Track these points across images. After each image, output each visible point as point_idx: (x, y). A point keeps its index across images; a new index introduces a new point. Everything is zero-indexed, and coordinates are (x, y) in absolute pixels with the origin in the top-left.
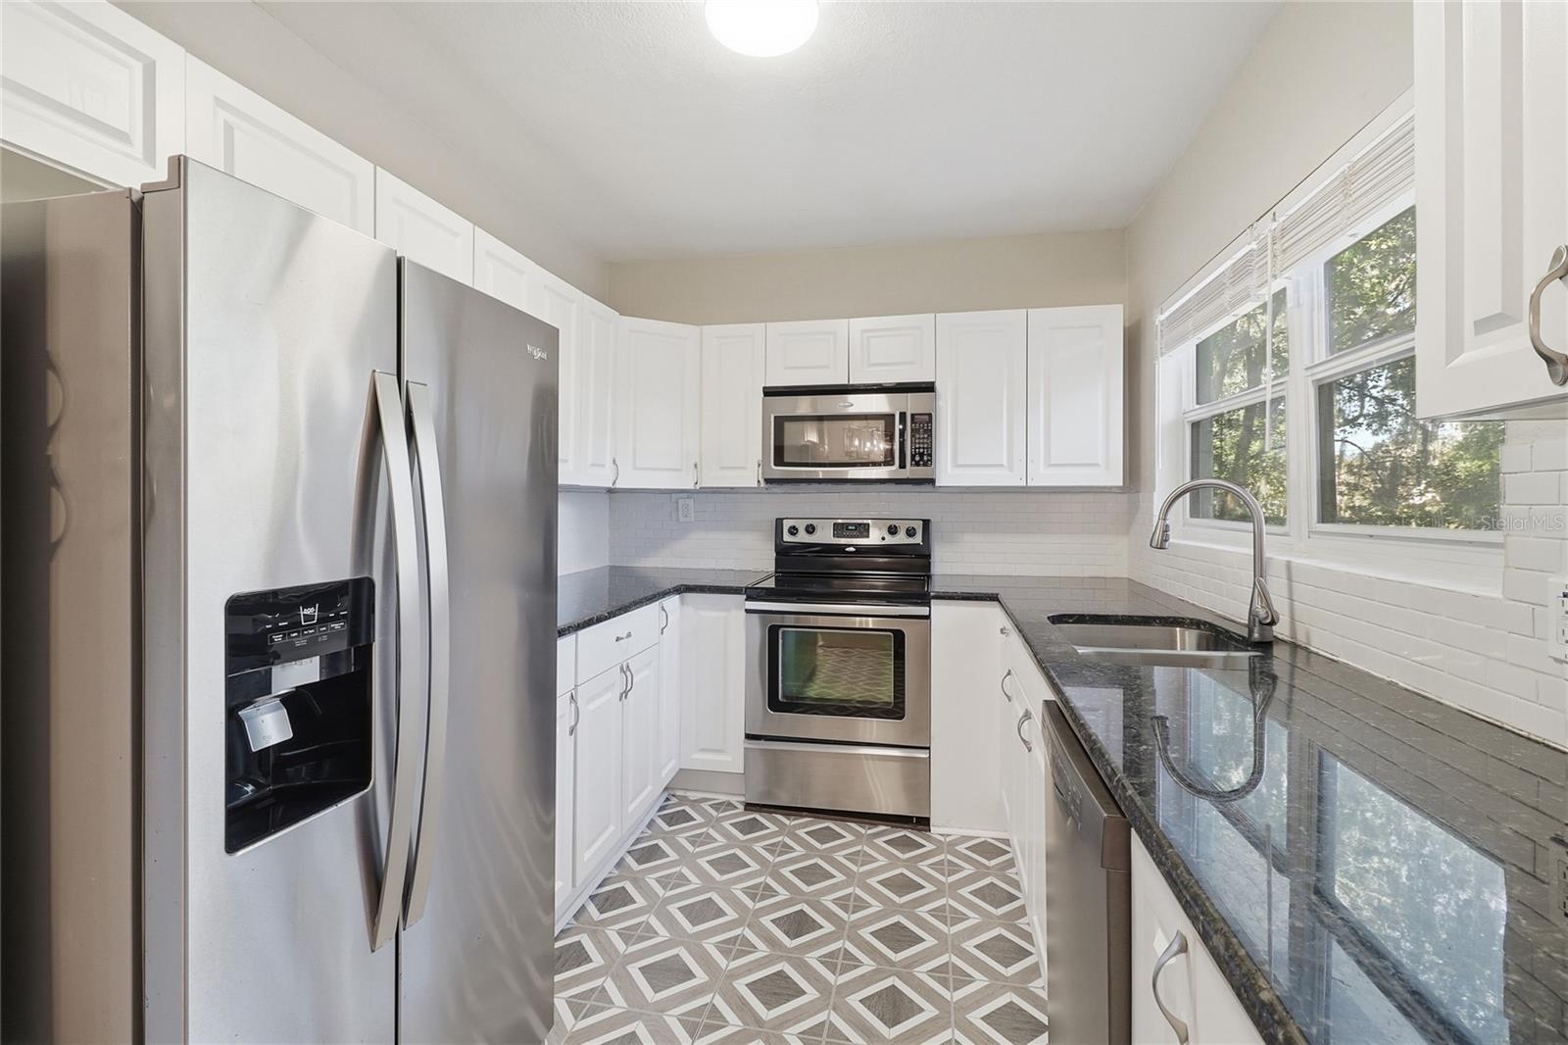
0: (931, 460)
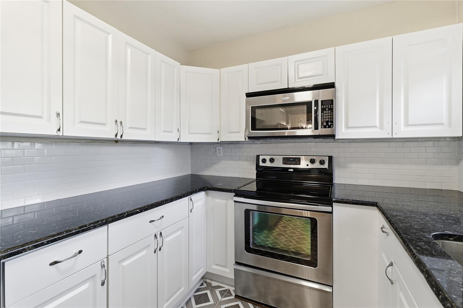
0: (333, 125)
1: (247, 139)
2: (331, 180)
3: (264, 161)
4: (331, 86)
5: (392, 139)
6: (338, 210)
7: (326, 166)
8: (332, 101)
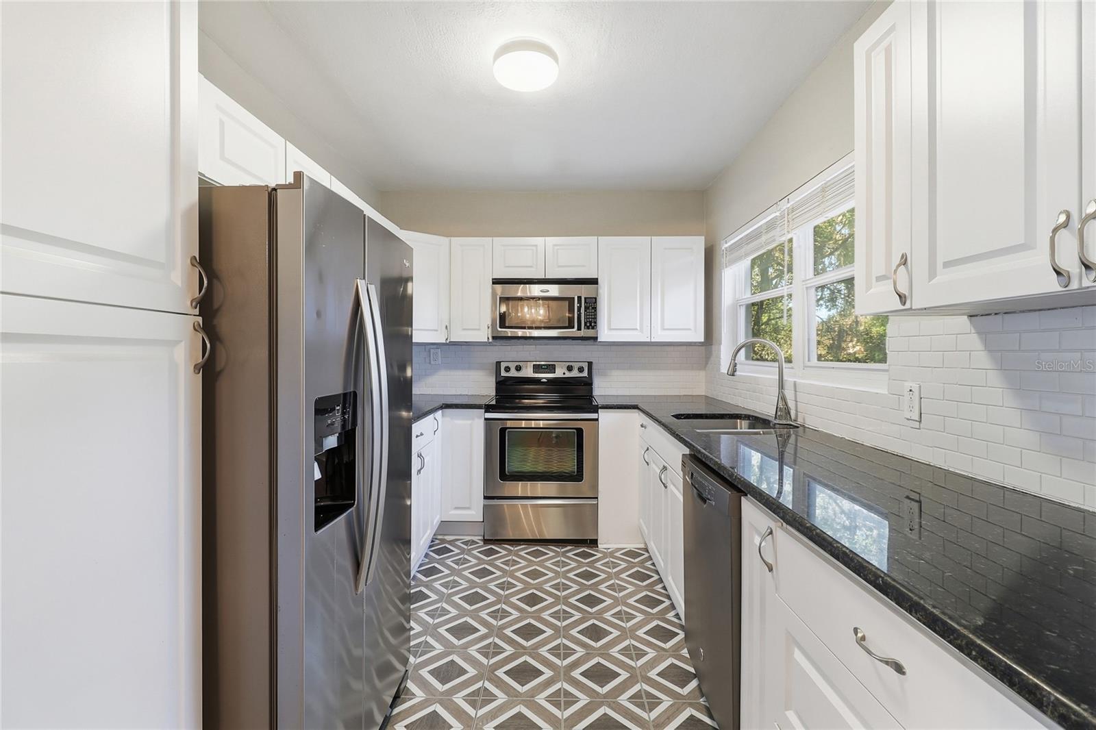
0: (596, 326)
1: (491, 340)
2: (591, 390)
3: (507, 369)
4: (594, 282)
5: (651, 342)
6: (605, 417)
7: (585, 374)
8: (596, 298)
